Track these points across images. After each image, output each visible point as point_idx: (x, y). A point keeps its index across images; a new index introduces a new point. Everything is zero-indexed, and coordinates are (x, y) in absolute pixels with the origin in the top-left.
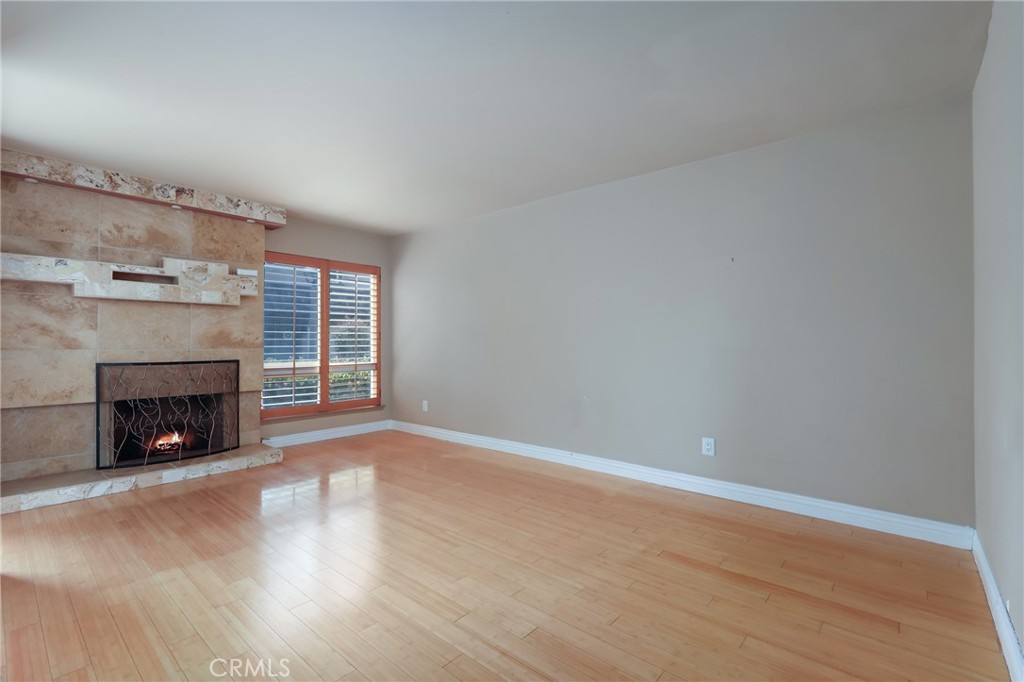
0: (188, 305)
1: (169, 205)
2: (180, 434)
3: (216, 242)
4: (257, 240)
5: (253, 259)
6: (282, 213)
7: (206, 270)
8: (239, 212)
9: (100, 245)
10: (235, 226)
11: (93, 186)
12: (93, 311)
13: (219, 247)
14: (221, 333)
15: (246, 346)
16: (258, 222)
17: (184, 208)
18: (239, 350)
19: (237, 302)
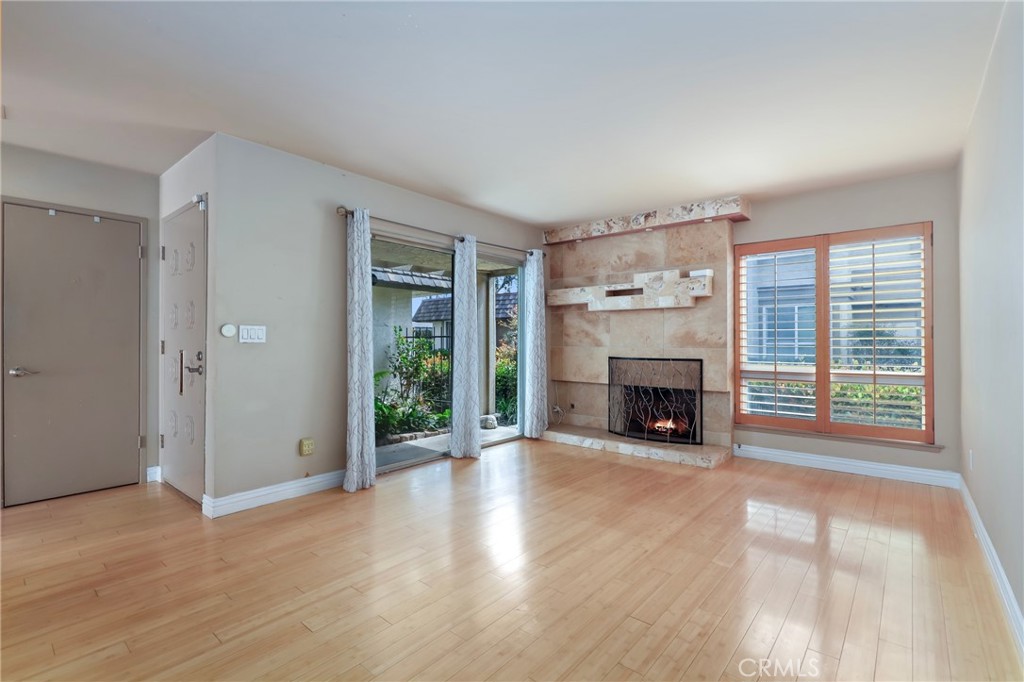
0: (662, 310)
1: (642, 230)
2: (674, 422)
3: (683, 249)
4: (720, 237)
5: (715, 258)
6: (735, 201)
7: (661, 278)
8: (693, 216)
9: (611, 273)
10: (698, 229)
11: (599, 234)
12: (607, 320)
13: (685, 254)
14: (688, 333)
15: (710, 346)
16: (715, 219)
17: (655, 228)
18: (703, 350)
19: (689, 303)
